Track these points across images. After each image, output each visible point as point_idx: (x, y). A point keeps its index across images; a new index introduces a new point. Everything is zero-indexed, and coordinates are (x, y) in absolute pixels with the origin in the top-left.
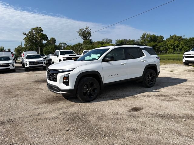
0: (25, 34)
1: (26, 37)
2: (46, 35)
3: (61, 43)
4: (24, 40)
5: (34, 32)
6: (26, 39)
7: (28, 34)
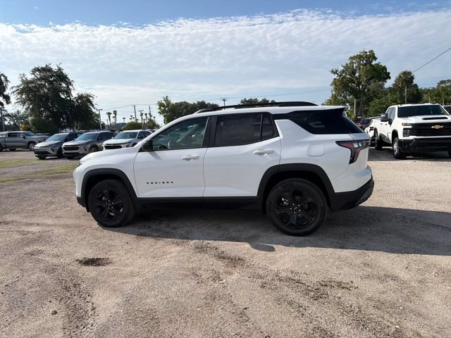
0: (335, 72)
1: (335, 79)
2: (384, 68)
3: (443, 82)
4: (331, 85)
5: (355, 65)
6: (335, 84)
7: (343, 71)
